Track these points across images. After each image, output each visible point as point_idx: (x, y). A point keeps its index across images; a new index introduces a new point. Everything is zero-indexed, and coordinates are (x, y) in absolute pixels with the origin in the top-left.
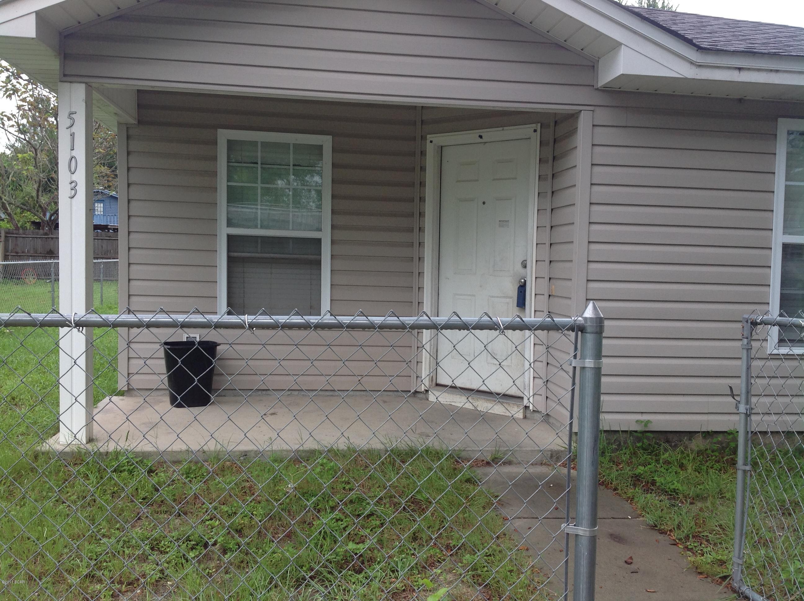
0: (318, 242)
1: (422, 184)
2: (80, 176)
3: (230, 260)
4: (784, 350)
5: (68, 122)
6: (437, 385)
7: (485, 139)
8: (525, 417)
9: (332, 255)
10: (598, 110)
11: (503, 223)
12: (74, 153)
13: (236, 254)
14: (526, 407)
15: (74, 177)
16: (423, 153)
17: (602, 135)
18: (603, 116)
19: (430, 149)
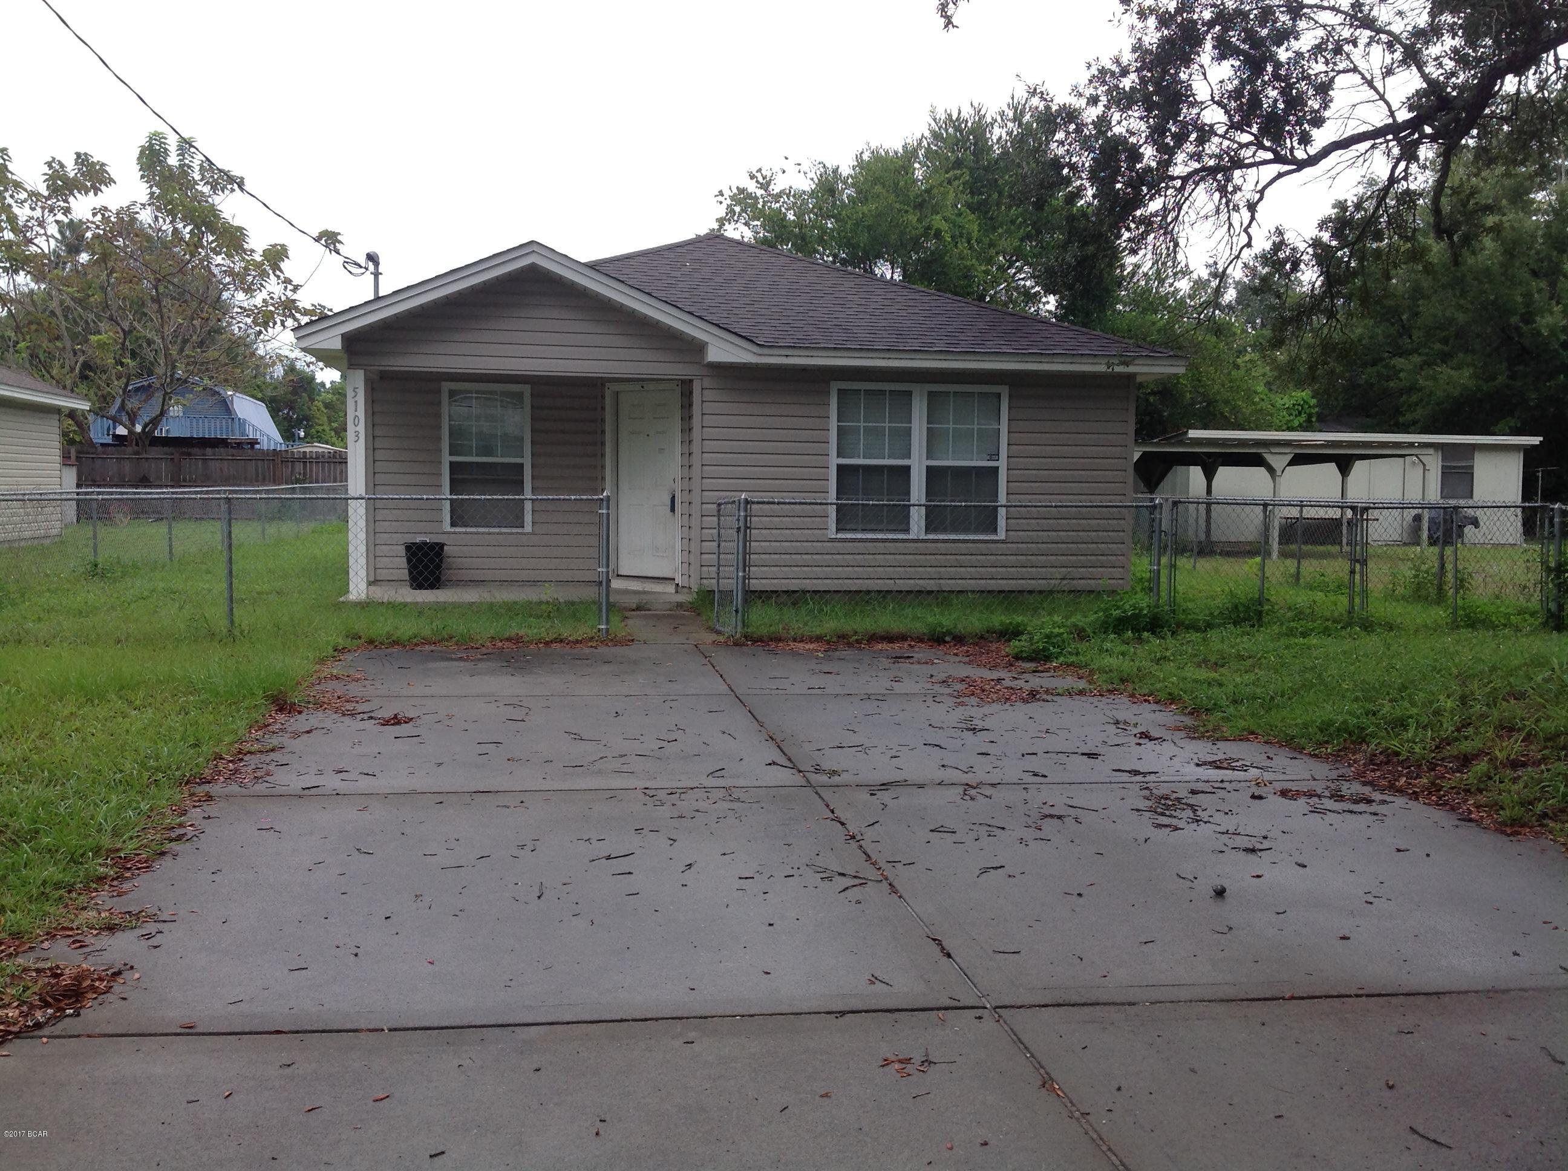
0: (521, 466)
1: (603, 420)
2: (361, 428)
3: (452, 480)
4: (839, 536)
5: (353, 394)
6: (618, 576)
7: (646, 388)
8: (677, 592)
9: (532, 476)
10: (704, 379)
11: (661, 450)
12: (357, 414)
13: (456, 476)
14: (678, 585)
15: (357, 429)
16: (603, 397)
17: (709, 395)
18: (707, 382)
19: (608, 394)
